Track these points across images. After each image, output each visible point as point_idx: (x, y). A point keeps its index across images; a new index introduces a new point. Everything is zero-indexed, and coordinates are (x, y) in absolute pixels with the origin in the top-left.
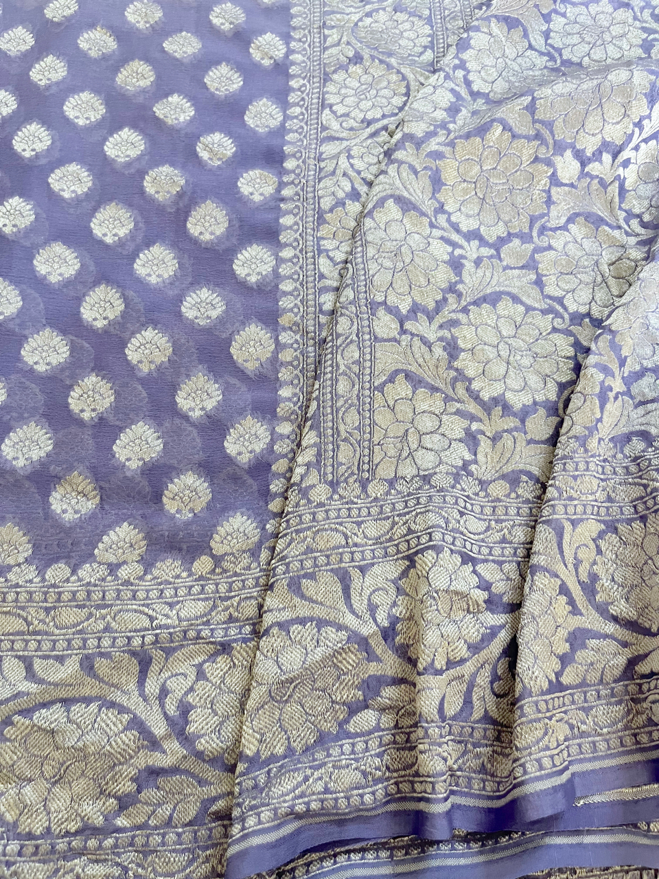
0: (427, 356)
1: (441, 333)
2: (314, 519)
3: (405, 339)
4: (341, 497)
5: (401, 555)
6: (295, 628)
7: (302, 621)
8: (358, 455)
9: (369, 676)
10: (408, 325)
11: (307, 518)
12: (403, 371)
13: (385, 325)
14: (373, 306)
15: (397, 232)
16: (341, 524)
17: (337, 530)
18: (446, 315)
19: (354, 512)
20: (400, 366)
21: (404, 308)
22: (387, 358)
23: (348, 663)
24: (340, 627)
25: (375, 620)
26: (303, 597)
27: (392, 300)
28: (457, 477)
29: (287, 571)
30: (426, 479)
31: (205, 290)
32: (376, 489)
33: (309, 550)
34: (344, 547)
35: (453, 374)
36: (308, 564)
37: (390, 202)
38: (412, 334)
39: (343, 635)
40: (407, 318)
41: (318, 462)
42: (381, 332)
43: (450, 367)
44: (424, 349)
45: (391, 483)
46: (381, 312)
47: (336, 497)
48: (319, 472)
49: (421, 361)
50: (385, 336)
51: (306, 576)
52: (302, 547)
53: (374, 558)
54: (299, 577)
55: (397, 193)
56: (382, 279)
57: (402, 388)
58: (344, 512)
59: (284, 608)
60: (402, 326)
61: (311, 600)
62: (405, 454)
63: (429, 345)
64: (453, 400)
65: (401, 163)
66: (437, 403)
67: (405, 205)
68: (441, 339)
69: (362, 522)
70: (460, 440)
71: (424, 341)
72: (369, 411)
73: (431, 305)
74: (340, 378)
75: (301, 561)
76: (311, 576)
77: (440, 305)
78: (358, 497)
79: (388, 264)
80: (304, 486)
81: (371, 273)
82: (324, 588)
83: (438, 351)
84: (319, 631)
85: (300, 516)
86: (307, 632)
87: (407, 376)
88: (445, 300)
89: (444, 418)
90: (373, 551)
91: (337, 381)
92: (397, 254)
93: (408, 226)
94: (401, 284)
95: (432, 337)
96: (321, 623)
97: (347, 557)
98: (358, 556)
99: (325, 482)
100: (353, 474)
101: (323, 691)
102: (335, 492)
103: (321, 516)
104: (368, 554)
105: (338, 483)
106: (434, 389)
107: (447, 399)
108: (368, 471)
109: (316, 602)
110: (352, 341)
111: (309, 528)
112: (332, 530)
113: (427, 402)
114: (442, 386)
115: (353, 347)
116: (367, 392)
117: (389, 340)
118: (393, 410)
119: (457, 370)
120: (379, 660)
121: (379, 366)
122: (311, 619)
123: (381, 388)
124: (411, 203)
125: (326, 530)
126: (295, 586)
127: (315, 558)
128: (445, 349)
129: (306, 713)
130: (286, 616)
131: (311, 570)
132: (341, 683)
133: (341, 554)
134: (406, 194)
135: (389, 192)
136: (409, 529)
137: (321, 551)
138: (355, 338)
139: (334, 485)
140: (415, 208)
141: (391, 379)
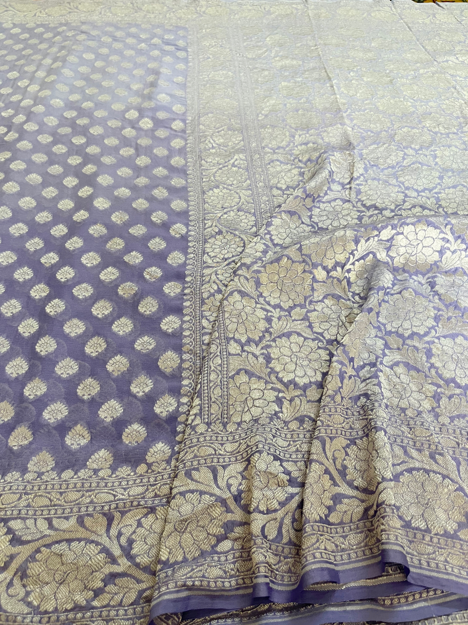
0: (256, 362)
1: (262, 351)
2: (198, 441)
3: (245, 354)
4: (212, 430)
5: (244, 460)
6: (188, 495)
7: (192, 492)
8: (221, 410)
9: (228, 521)
10: (246, 348)
11: (195, 440)
12: (243, 369)
13: (234, 348)
14: (228, 340)
15: (239, 306)
16: (212, 443)
17: (210, 446)
18: (264, 343)
19: (219, 439)
20: (242, 367)
21: (243, 340)
22: (235, 364)
23: (216, 513)
24: (211, 495)
25: (230, 491)
26: (192, 480)
27: (237, 336)
28: (271, 419)
29: (185, 467)
30: (256, 421)
31: (146, 337)
32: (231, 428)
33: (196, 456)
34: (214, 455)
35: (269, 370)
36: (195, 463)
37: (236, 293)
38: (248, 352)
39: (213, 499)
40: (245, 345)
41: (201, 413)
42: (232, 351)
43: (267, 367)
44: (254, 359)
45: (239, 424)
46: (232, 342)
47: (210, 430)
48: (201, 418)
49: (252, 364)
50: (234, 353)
51: (194, 469)
52: (192, 456)
53: (230, 461)
54: (190, 470)
55: (239, 289)
56: (232, 327)
57: (244, 378)
58: (214, 438)
59: (183, 486)
60: (242, 348)
61: (196, 481)
62: (246, 409)
63: (256, 357)
64: (269, 383)
65: (240, 276)
66: (262, 385)
67: (243, 294)
68: (262, 354)
69: (224, 444)
70: (273, 402)
71: (254, 355)
72: (227, 388)
73: (257, 339)
74: (212, 373)
75: (192, 462)
76: (197, 469)
77: (261, 339)
78: (222, 431)
79: (234, 320)
80: (193, 424)
81: (227, 324)
82: (204, 475)
83: (261, 359)
84: (201, 496)
85: (191, 440)
86: (194, 497)
87: (246, 372)
88: (264, 336)
89: (265, 391)
90: (230, 458)
91: (210, 374)
92: (239, 315)
93: (244, 304)
94: (242, 329)
95: (258, 353)
96: (202, 493)
97: (215, 460)
98: (221, 460)
99: (204, 423)
100: (218, 419)
101: (203, 527)
102: (209, 427)
103: (202, 439)
104: (227, 460)
105: (211, 423)
106: (260, 378)
107: (266, 383)
108: (227, 418)
109: (199, 482)
110: (217, 356)
111: (196, 445)
112: (207, 446)
113: (256, 384)
114: (263, 376)
115: (219, 358)
116: (225, 379)
117: (236, 355)
118: (239, 388)
119: (271, 368)
120: (232, 512)
121: (232, 367)
122: (197, 491)
123: (232, 377)
124: (245, 293)
125: (204, 446)
126: (188, 474)
127: (199, 460)
128: (264, 358)
129: (194, 540)
130: (183, 489)
131: (197, 466)
132: (213, 524)
133: (212, 458)
134: (243, 289)
135: (235, 289)
136: (247, 445)
137: (202, 457)
138: (219, 354)
139: (208, 424)
140: (248, 295)
141: (238, 373)
